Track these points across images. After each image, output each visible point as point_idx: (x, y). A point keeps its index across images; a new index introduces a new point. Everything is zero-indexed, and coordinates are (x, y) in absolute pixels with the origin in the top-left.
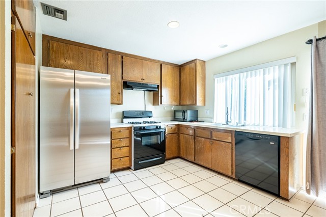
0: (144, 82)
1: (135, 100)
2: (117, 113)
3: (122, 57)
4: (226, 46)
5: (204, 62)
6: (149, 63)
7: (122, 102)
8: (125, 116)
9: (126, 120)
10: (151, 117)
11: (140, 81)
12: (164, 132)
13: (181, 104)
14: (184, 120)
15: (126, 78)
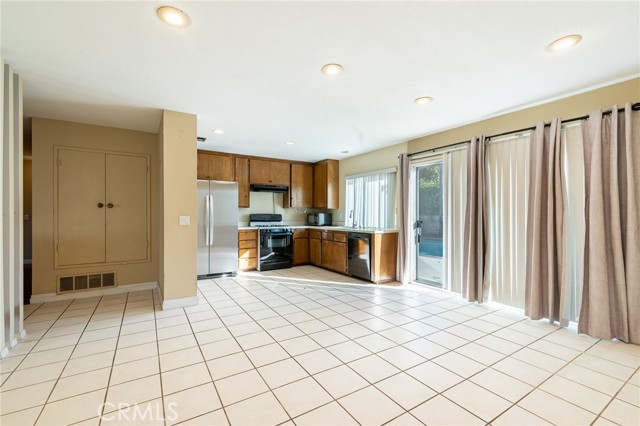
0: (272, 184)
1: (264, 203)
2: (245, 216)
3: (249, 161)
5: (337, 161)
7: (248, 204)
8: (253, 218)
9: (252, 224)
10: (279, 221)
11: (268, 183)
12: (291, 236)
13: (313, 207)
14: (316, 224)
15: (252, 182)
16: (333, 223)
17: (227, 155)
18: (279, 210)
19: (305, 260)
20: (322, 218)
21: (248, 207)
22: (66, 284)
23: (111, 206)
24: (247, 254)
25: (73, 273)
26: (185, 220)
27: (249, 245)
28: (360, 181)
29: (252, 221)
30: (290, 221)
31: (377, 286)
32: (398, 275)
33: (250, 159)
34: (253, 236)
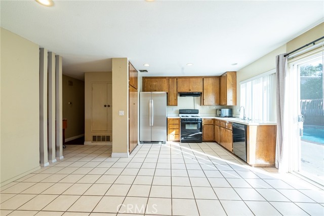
0: (191, 91)
1: (187, 103)
2: (176, 111)
3: (177, 79)
4: (236, 64)
5: (236, 72)
6: (194, 79)
7: (177, 104)
8: (181, 112)
9: (181, 115)
10: (197, 113)
11: (188, 91)
12: (201, 124)
13: (220, 105)
14: (220, 116)
15: (179, 91)
16: (234, 115)
17: (165, 78)
18: (198, 107)
19: (212, 139)
20: (226, 112)
21: (177, 105)
22: (95, 139)
23: (105, 106)
24: (174, 132)
25: (97, 134)
26: (122, 113)
27: (175, 127)
28: (249, 84)
29: (180, 113)
30: (205, 113)
31: (253, 169)
32: (276, 163)
33: (177, 78)
34: (177, 122)
